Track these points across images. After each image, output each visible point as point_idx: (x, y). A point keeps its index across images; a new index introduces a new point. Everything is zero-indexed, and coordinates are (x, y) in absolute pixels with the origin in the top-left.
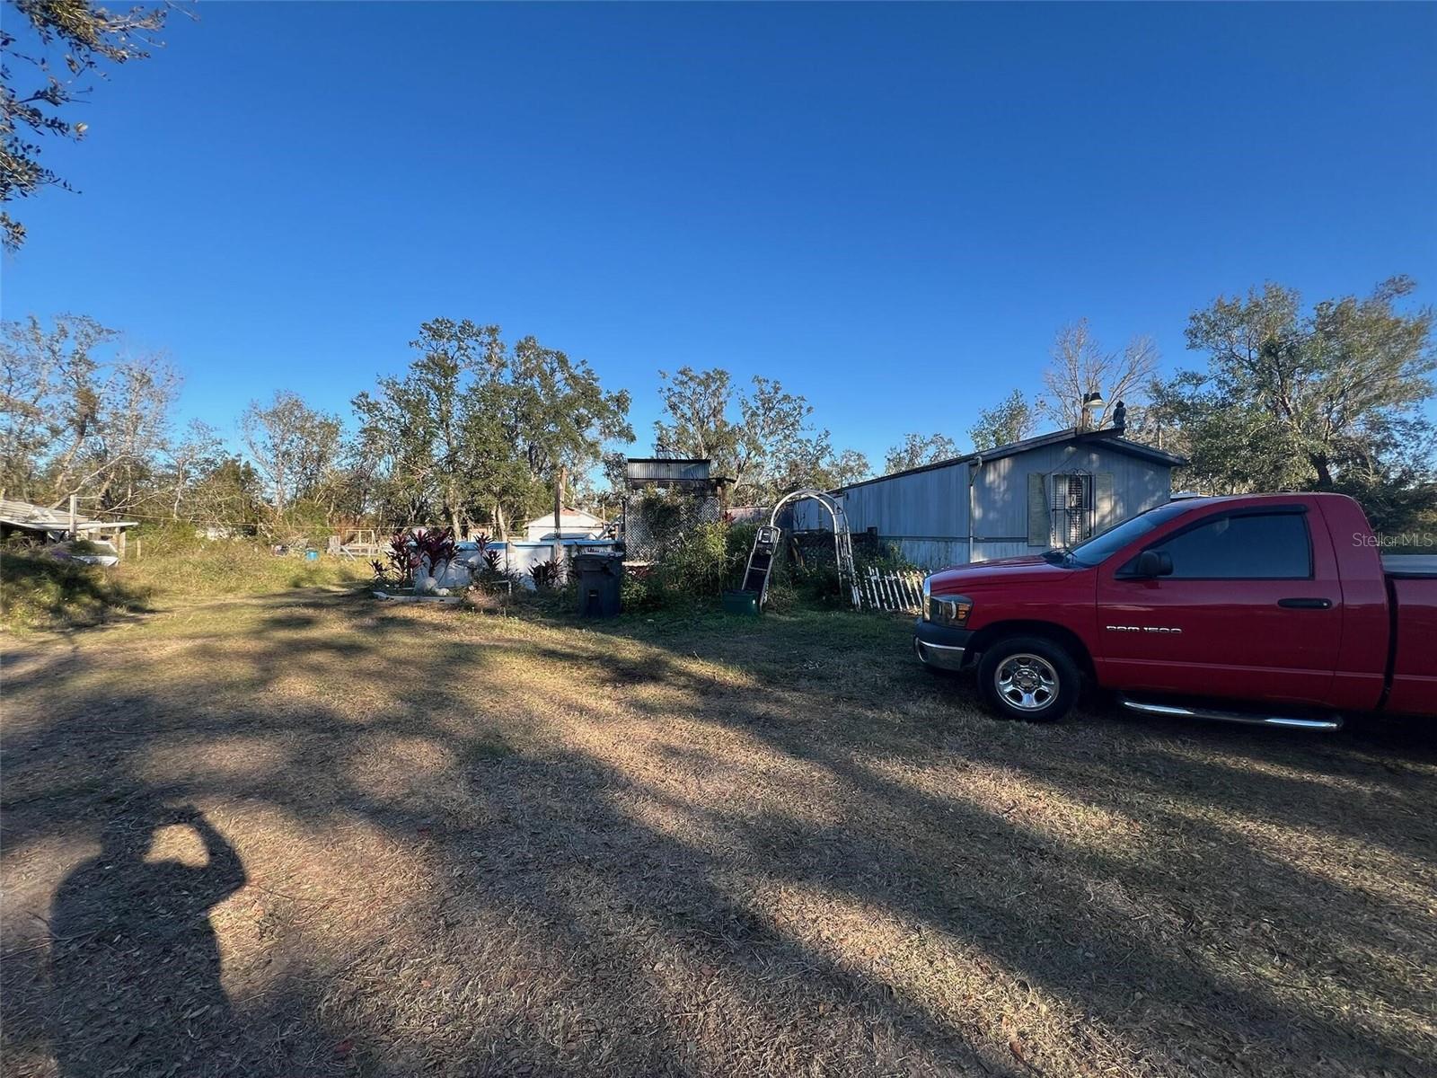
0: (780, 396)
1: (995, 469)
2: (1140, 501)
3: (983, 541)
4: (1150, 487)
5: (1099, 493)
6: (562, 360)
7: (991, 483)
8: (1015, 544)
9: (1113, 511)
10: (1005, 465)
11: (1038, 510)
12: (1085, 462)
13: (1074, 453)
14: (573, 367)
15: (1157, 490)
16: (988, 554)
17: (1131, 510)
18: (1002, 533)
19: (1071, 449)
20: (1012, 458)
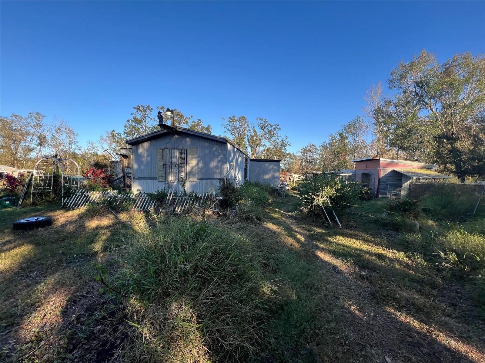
1: (142, 146)
2: (211, 160)
3: (138, 179)
4: (216, 153)
5: (190, 157)
7: (141, 153)
8: (152, 180)
9: (197, 164)
10: (146, 145)
12: (184, 142)
13: (179, 138)
16: (140, 185)
17: (206, 164)
18: (146, 175)
19: (177, 136)
20: (149, 142)
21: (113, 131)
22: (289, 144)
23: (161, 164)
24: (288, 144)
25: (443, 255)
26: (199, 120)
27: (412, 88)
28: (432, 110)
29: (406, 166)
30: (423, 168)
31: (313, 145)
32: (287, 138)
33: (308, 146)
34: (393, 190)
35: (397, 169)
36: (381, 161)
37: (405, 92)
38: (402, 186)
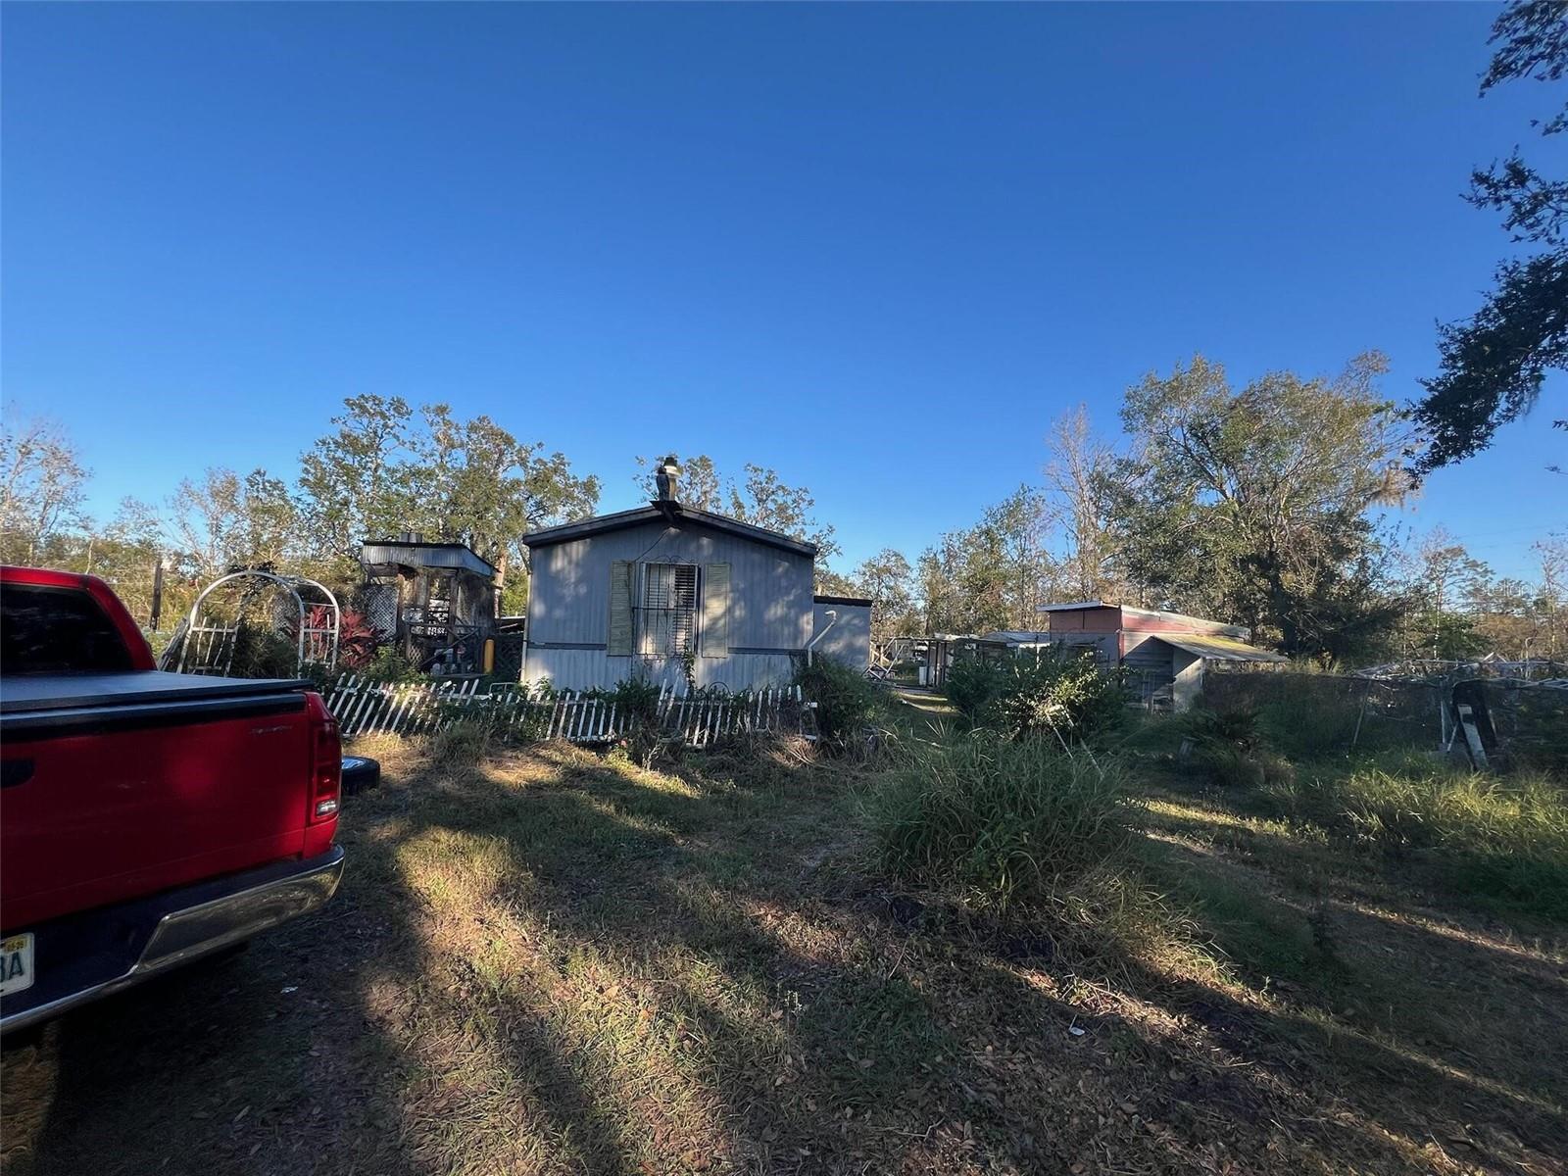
1: (565, 553)
2: (770, 599)
3: (544, 647)
4: (784, 583)
5: (707, 590)
7: (558, 572)
8: (589, 652)
9: (729, 611)
10: (577, 549)
11: (622, 608)
12: (693, 547)
13: (677, 536)
15: (794, 587)
16: (549, 665)
17: (755, 613)
18: (569, 637)
19: (673, 530)
20: (588, 540)
21: (258, 473)
22: (835, 550)
23: (620, 606)
24: (834, 547)
25: (1356, 818)
26: (558, 456)
27: (1177, 435)
28: (1223, 493)
29: (1181, 627)
30: (1218, 633)
31: (896, 555)
32: (831, 530)
33: (881, 557)
34: (1155, 690)
35: (1160, 635)
36: (1123, 614)
37: (1161, 444)
38: (1174, 680)
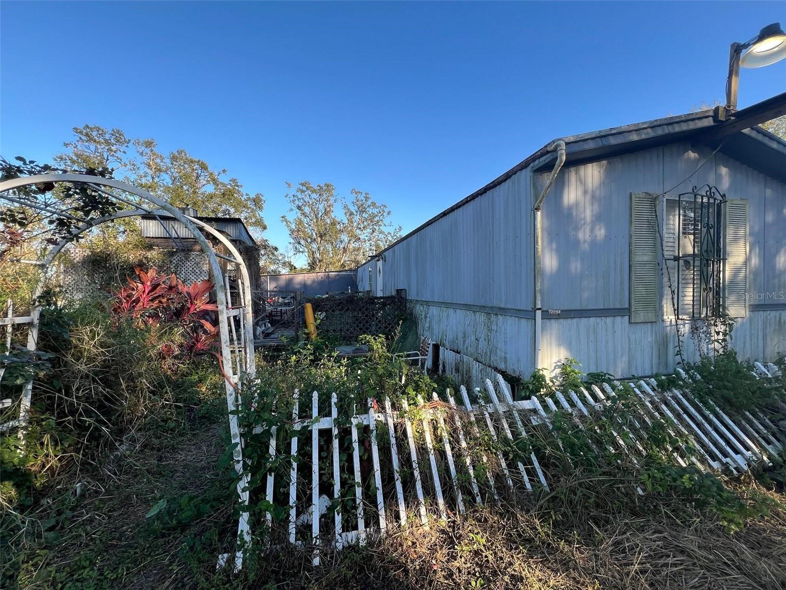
0: (369, 203)
1: (579, 179)
5: (730, 232)
6: (204, 167)
8: (609, 320)
9: (748, 259)
10: (592, 173)
11: (646, 258)
12: (711, 179)
13: (698, 161)
14: (217, 174)
16: (565, 341)
18: (586, 299)
19: (692, 155)
20: (604, 162)
23: (643, 256)
